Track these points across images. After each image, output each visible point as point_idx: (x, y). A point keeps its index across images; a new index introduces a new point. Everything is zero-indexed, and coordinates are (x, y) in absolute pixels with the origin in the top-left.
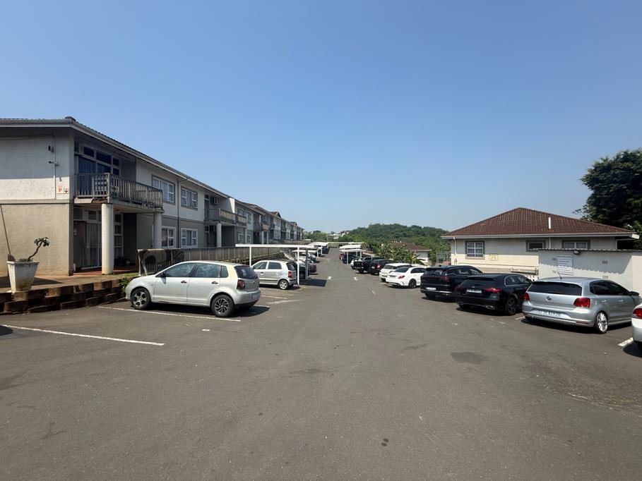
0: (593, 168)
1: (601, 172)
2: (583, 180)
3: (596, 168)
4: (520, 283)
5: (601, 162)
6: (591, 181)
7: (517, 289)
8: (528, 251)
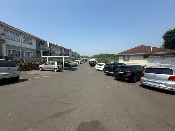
0: (166, 33)
1: (168, 34)
2: (162, 37)
3: (167, 32)
4: (140, 69)
5: (169, 30)
6: (165, 37)
7: (139, 71)
8: (143, 59)
